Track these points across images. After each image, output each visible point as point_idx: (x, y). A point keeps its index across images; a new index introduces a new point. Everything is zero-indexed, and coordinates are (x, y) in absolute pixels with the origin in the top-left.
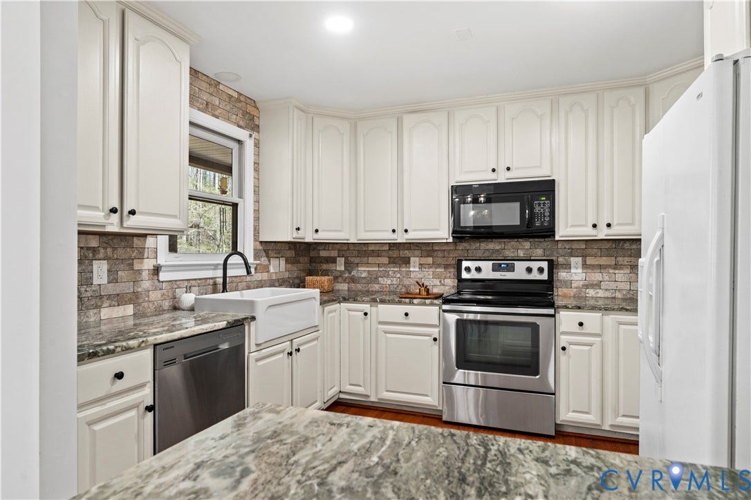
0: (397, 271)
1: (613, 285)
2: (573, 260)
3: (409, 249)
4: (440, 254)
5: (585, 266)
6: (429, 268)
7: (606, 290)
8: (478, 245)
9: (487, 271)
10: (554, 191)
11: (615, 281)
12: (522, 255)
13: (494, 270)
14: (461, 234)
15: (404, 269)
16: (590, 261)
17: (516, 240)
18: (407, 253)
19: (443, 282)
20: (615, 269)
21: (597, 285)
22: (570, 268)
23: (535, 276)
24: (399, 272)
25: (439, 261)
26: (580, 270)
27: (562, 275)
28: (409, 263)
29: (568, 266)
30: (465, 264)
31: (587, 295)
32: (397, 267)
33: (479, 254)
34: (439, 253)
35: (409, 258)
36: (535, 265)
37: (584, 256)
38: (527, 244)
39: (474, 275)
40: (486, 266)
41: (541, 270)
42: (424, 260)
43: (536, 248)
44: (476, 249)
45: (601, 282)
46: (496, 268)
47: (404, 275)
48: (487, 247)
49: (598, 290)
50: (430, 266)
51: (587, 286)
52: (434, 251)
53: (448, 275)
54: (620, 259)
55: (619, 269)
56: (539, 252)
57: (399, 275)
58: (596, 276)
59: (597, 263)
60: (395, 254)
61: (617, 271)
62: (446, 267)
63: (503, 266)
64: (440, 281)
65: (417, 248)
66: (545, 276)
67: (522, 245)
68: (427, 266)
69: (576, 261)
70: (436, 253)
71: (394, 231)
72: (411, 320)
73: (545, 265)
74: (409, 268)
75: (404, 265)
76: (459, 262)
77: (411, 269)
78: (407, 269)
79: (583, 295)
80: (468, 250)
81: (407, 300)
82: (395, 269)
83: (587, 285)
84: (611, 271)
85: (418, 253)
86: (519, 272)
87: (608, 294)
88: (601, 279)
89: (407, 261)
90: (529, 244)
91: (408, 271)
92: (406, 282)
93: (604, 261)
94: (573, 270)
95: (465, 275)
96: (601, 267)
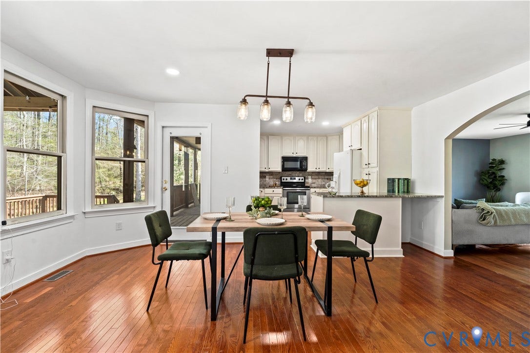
1: (318, 183)
2: (309, 177)
5: (312, 178)
8: (287, 172)
9: (289, 180)
10: (307, 159)
12: (297, 175)
14: (284, 169)
16: (313, 177)
18: (265, 175)
21: (314, 183)
23: (301, 181)
25: (275, 177)
27: (307, 181)
29: (308, 178)
30: (283, 178)
31: (312, 186)
33: (286, 175)
36: (301, 178)
37: (312, 176)
38: (298, 173)
39: (285, 181)
40: (289, 178)
41: (302, 179)
42: (270, 177)
46: (291, 179)
50: (272, 178)
53: (278, 181)
56: (301, 175)
58: (314, 181)
62: (277, 179)
66: (303, 181)
69: (310, 177)
70: (275, 175)
71: (265, 168)
72: (274, 192)
73: (303, 178)
76: (281, 178)
80: (284, 174)
83: (312, 183)
84: (318, 180)
85: (268, 174)
86: (297, 180)
88: (316, 181)
89: (265, 177)
93: (316, 177)
95: (283, 181)
96: (315, 179)
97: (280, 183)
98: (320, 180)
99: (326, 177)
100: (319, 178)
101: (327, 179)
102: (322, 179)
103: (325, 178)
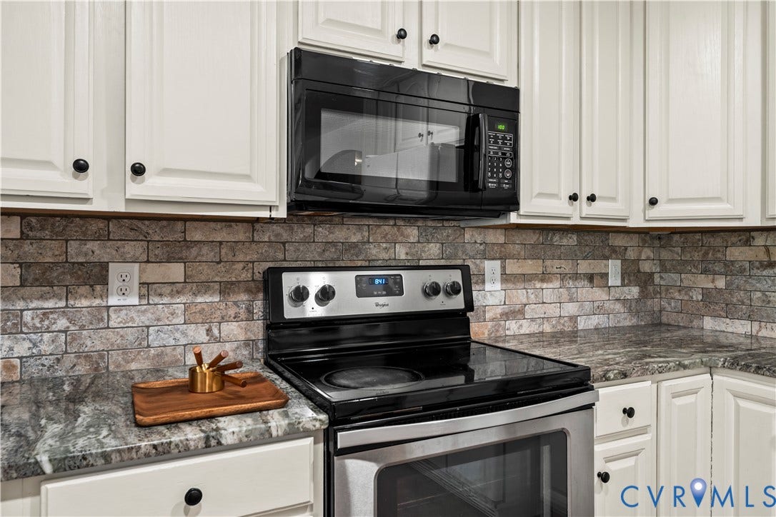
0: (53, 310)
1: (538, 311)
2: (488, 266)
3: (104, 237)
4: (207, 253)
5: (506, 278)
6: (172, 295)
7: (533, 320)
8: (309, 230)
10: (516, 111)
11: (543, 303)
12: (403, 257)
13: (360, 293)
15: (85, 303)
16: (513, 267)
17: (392, 222)
19: (216, 331)
20: (543, 280)
21: (521, 312)
22: (483, 282)
24: (63, 312)
25: (206, 272)
26: (498, 286)
28: (103, 280)
29: (480, 279)
30: (290, 282)
31: (508, 332)
32: (55, 296)
33: (312, 254)
34: (205, 250)
35: (104, 267)
37: (503, 259)
38: (413, 233)
40: (345, 282)
41: (454, 289)
42: (156, 272)
43: (429, 242)
44: (305, 241)
45: (525, 305)
46: (364, 289)
47: (85, 320)
48: (331, 238)
49: (521, 322)
50: (176, 289)
51: (507, 316)
52: (189, 244)
53: (232, 312)
54: (548, 263)
55: (547, 282)
56: (433, 249)
57: (62, 323)
58: (520, 295)
59: (519, 271)
60: (49, 252)
61: (545, 285)
62: (226, 289)
63: (377, 281)
64: (209, 331)
65: (132, 234)
66: (459, 302)
67: (402, 235)
68: (167, 289)
69: (492, 268)
70: (194, 251)
71: (81, 167)
73: (456, 276)
74: (105, 295)
75: (83, 290)
77: (113, 300)
78: (97, 302)
79: (501, 332)
80: (284, 244)
81: (192, 434)
82: (50, 304)
83: (507, 313)
84: (538, 285)
85: (134, 249)
87: (534, 328)
88: (525, 301)
89: (96, 277)
90: (415, 232)
91: (99, 307)
92: (93, 342)
93: (530, 267)
94: (488, 287)
96: (526, 278)
97: (257, 329)
98: (550, 290)
99: (584, 267)
100: (545, 277)
101: (591, 278)
102: (563, 277)
103: (576, 276)
